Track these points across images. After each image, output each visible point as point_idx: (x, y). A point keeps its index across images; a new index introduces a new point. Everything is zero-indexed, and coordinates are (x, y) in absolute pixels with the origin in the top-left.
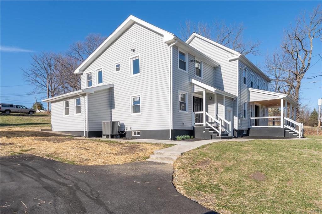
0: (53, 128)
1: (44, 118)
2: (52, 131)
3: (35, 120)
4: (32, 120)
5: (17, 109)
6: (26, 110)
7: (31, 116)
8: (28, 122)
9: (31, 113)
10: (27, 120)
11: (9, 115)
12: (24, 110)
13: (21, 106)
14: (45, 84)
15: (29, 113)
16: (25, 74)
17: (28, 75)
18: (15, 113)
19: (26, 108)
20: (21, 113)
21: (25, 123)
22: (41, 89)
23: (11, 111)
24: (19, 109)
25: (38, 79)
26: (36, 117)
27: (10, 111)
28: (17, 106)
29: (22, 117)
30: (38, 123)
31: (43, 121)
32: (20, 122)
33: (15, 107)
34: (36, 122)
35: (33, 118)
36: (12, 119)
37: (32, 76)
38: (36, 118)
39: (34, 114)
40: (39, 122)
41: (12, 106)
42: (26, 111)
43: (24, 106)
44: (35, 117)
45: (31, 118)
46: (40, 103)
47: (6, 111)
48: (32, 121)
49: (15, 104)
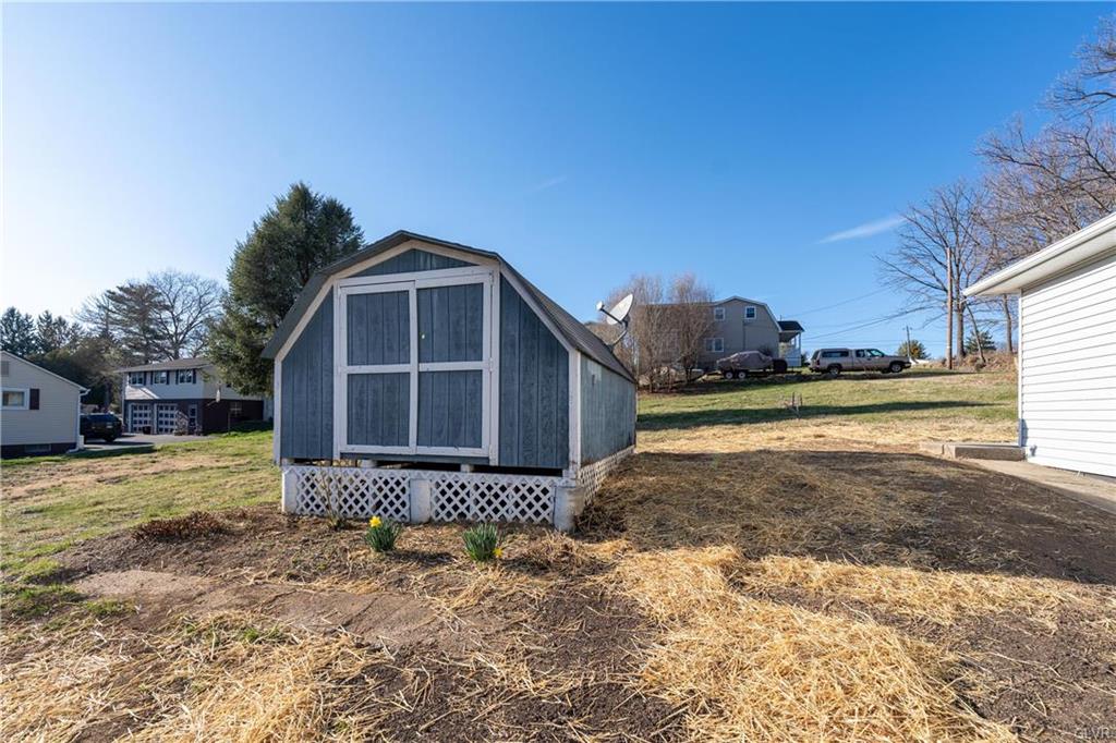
0: (1030, 443)
1: (941, 383)
2: (1023, 458)
3: (909, 388)
4: (901, 391)
5: (857, 361)
6: (882, 360)
7: (894, 377)
8: (887, 399)
9: (897, 367)
10: (885, 390)
11: (838, 377)
12: (876, 362)
13: (869, 351)
14: (938, 280)
15: (889, 369)
16: (883, 265)
17: (890, 268)
18: (852, 373)
19: (883, 355)
20: (868, 369)
21: (878, 402)
22: (923, 297)
23: (844, 366)
24: (861, 359)
25: (917, 272)
26: (911, 379)
27: (839, 367)
28: (858, 353)
29: (869, 381)
30: (920, 400)
31: (938, 392)
32: (863, 400)
33: (854, 354)
34: (912, 398)
35: (902, 385)
36: (841, 390)
37: (900, 267)
38: (913, 382)
39: (904, 371)
40: (924, 398)
41: (845, 353)
42: (880, 365)
43: (877, 351)
44: (907, 380)
45: (896, 386)
46: (915, 343)
47: (831, 367)
48: (901, 394)
49: (852, 346)
